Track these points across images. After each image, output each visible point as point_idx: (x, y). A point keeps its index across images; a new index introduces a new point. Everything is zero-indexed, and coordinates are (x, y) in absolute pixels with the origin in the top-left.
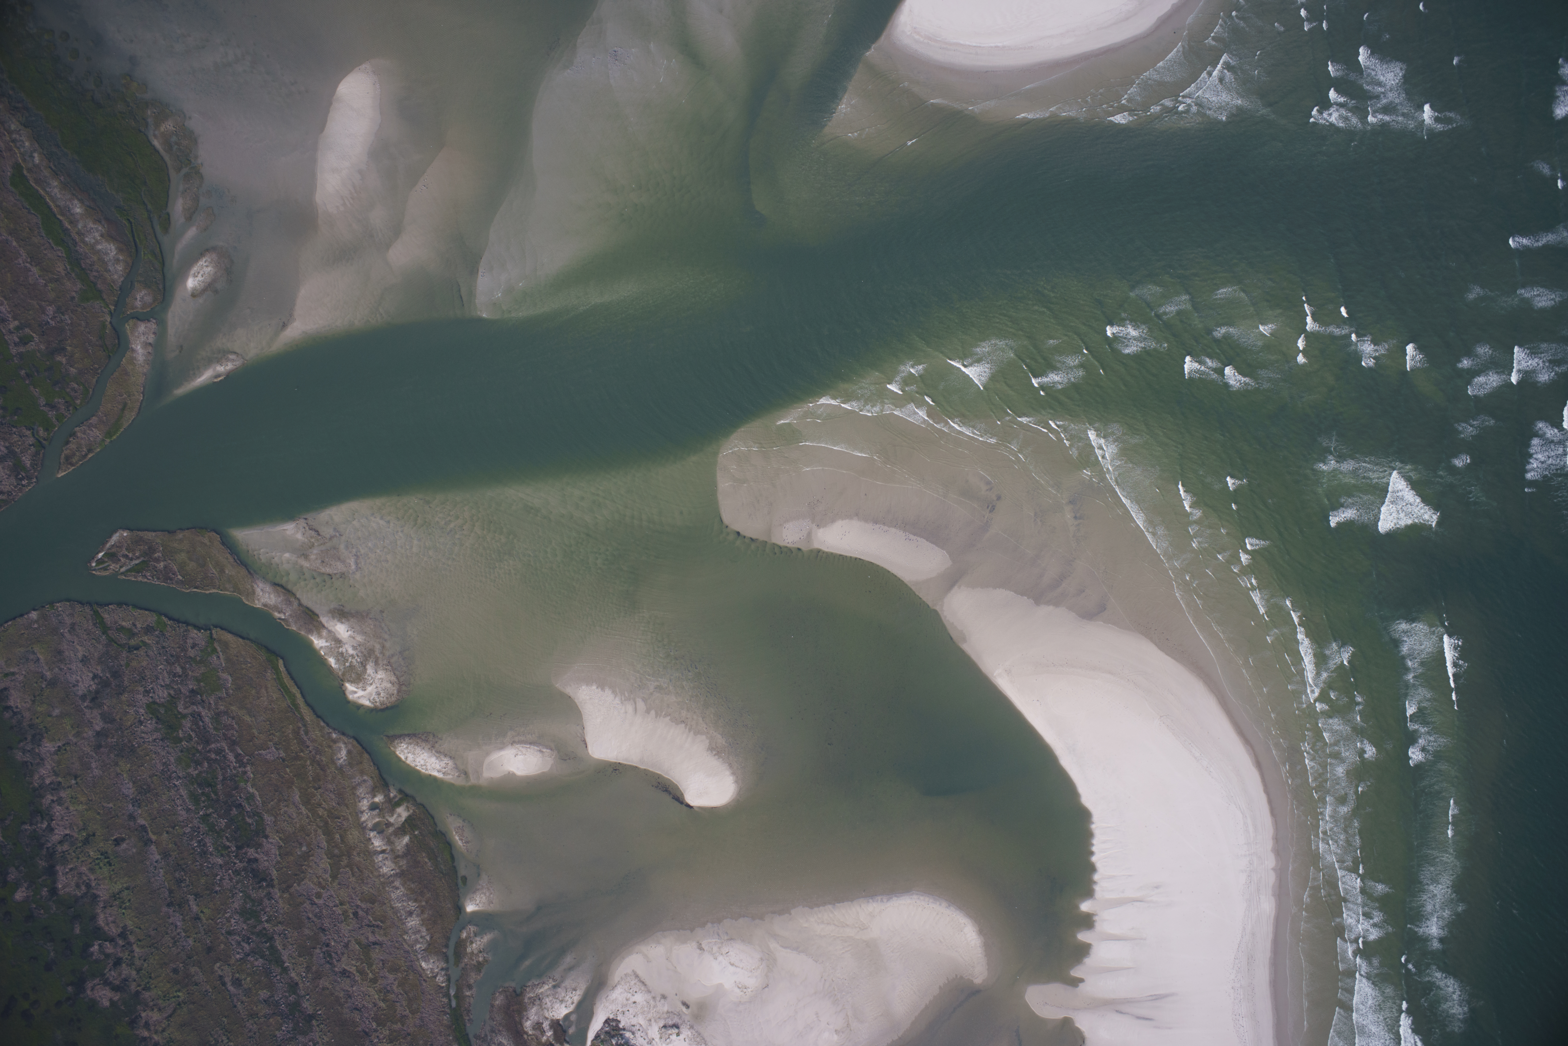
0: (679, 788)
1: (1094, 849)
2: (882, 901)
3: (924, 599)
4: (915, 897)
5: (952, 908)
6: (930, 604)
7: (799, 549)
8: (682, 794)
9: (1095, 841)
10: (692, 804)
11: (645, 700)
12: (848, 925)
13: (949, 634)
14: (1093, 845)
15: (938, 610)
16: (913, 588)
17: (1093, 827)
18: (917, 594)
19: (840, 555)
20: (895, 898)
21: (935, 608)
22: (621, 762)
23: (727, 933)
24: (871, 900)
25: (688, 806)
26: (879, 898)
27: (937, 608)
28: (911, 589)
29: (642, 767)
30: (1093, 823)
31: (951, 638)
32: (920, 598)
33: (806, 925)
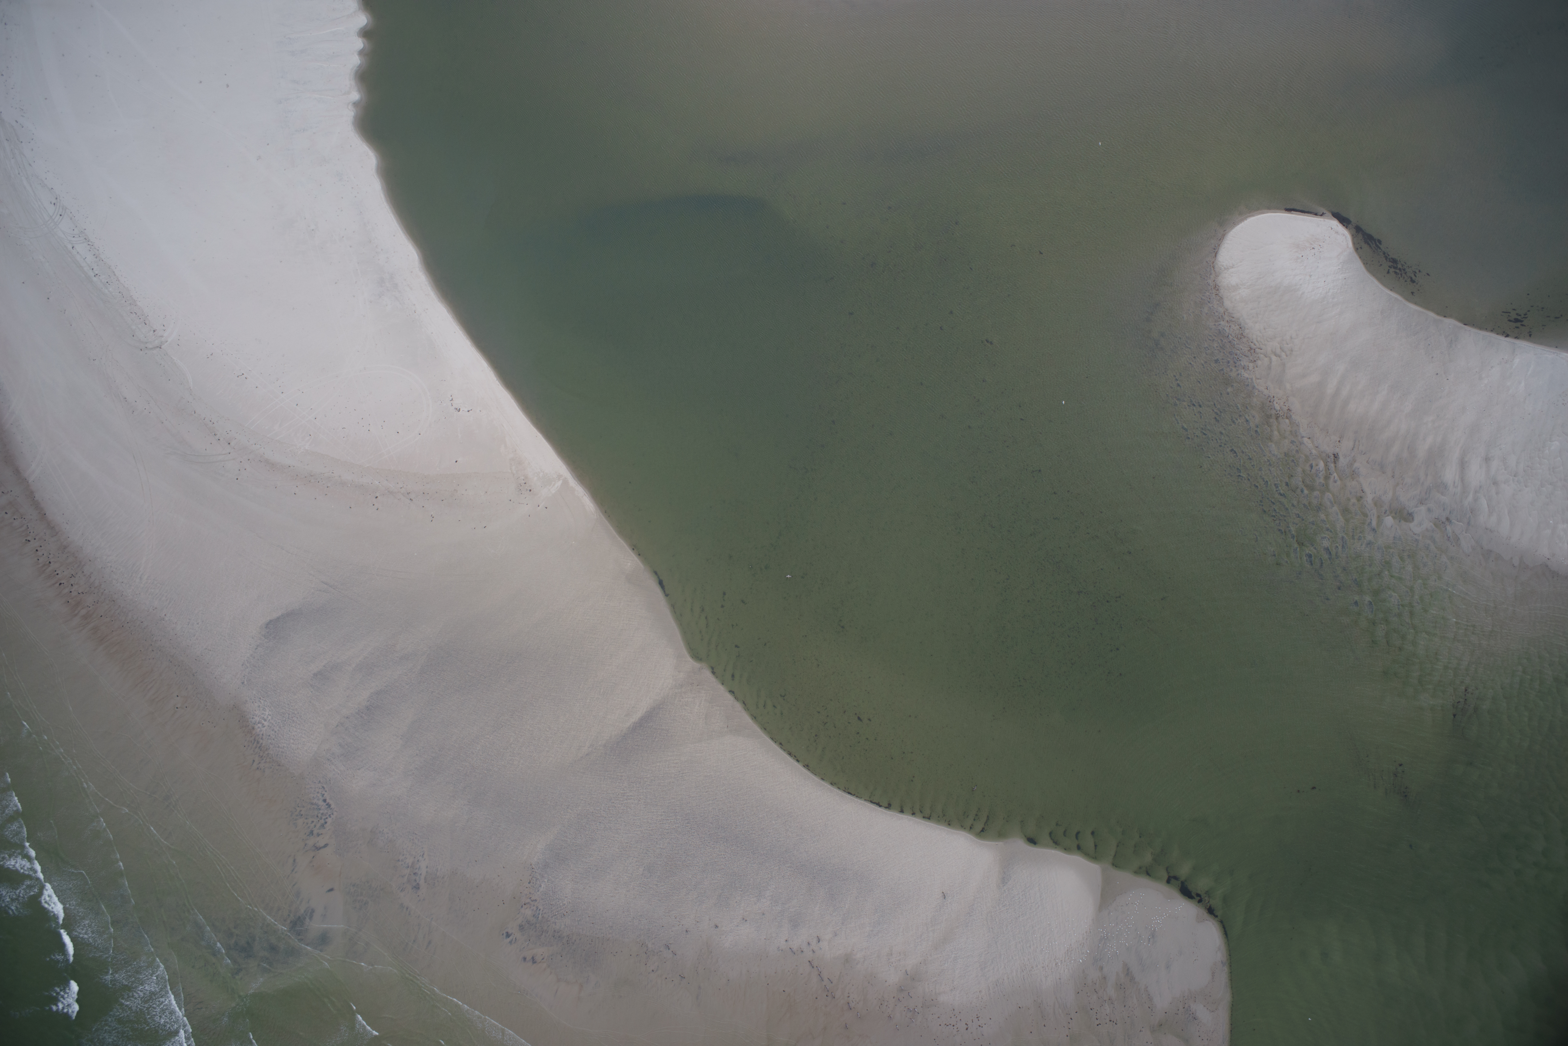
0: (1365, 264)
1: (359, 44)
3: (722, 690)
6: (708, 673)
7: (1032, 841)
8: (1356, 249)
9: (355, 61)
10: (1335, 223)
11: (1441, 487)
13: (667, 595)
14: (361, 53)
15: (689, 659)
16: (747, 719)
17: (355, 96)
18: (738, 706)
19: (928, 818)
21: (697, 665)
22: (1502, 338)
25: (1344, 221)
27: (690, 663)
28: (754, 718)
29: (1450, 323)
30: (355, 104)
31: (661, 583)
32: (731, 692)
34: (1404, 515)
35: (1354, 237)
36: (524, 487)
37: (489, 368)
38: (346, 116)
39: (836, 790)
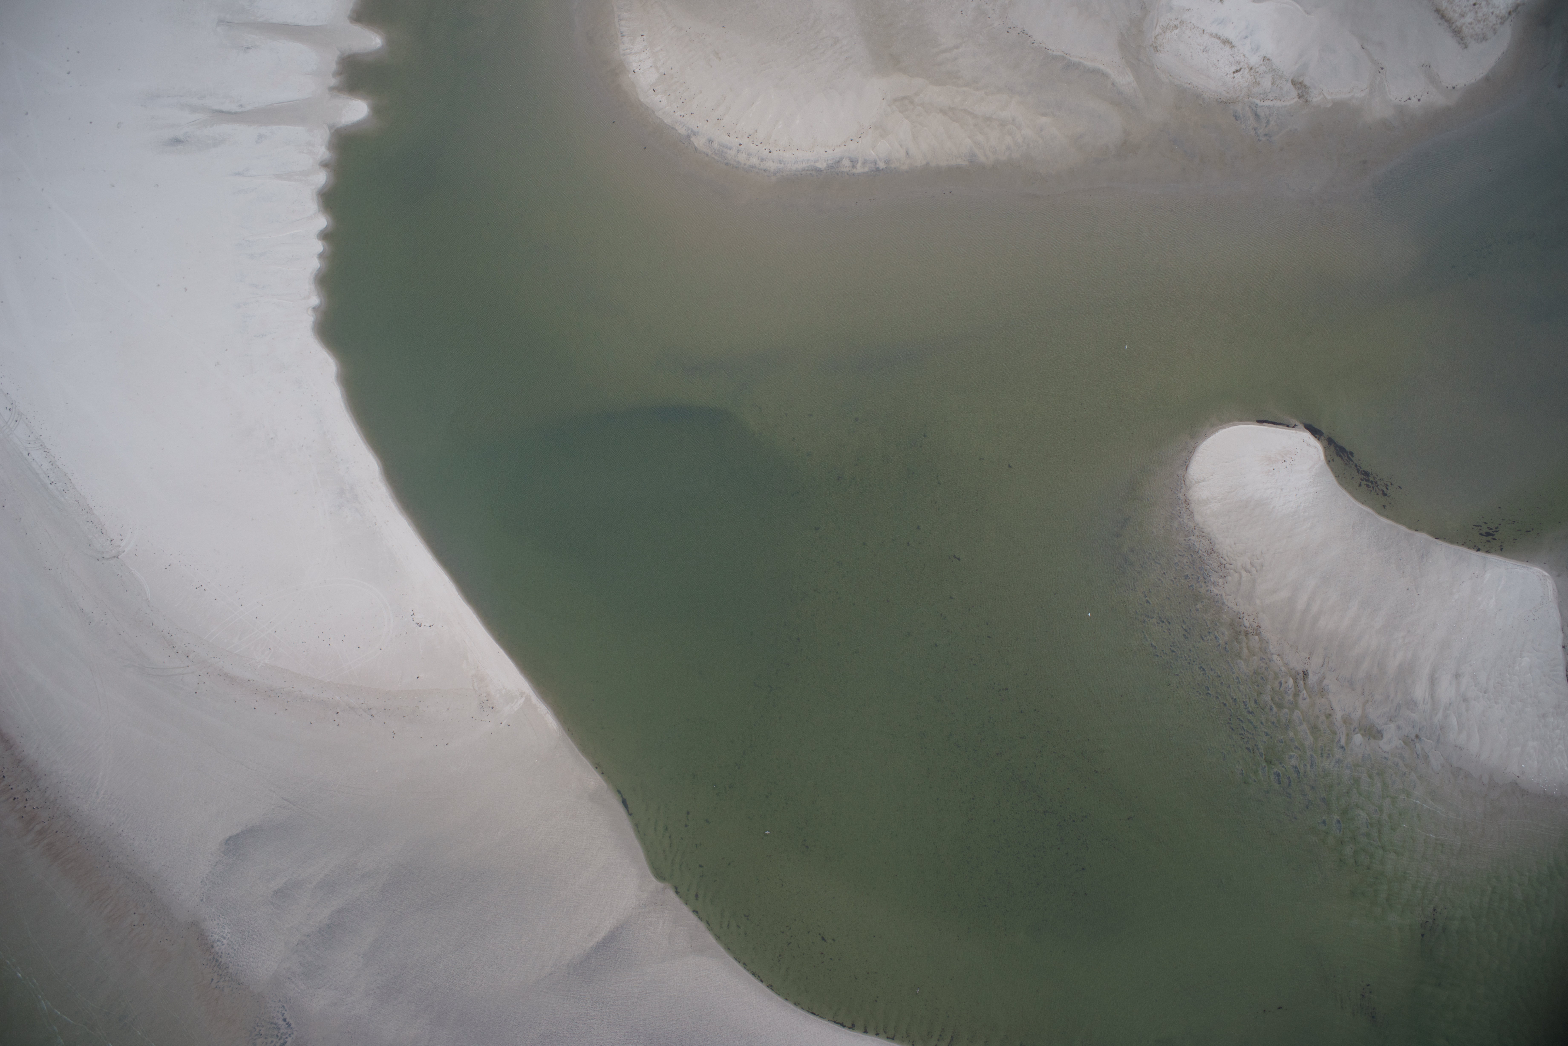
0: (1337, 476)
1: (319, 246)
2: (854, 162)
3: (685, 910)
4: (771, 166)
5: (682, 131)
6: (671, 894)
8: (1328, 462)
9: (315, 264)
10: (1307, 435)
11: (1411, 704)
12: (943, 111)
13: (630, 814)
14: (321, 256)
15: (653, 879)
16: (711, 939)
17: (315, 300)
18: (702, 926)
20: (822, 165)
21: (661, 885)
22: (1473, 553)
23: (1236, 118)
24: (882, 165)
25: (1315, 432)
26: (859, 169)
27: (654, 883)
28: (718, 937)
29: (1422, 537)
30: (315, 309)
31: (624, 802)
32: (695, 912)
33: (1044, 120)
34: (1373, 733)
35: (1325, 449)
36: (487, 704)
37: (451, 583)
38: (308, 320)
39: (799, 1011)
